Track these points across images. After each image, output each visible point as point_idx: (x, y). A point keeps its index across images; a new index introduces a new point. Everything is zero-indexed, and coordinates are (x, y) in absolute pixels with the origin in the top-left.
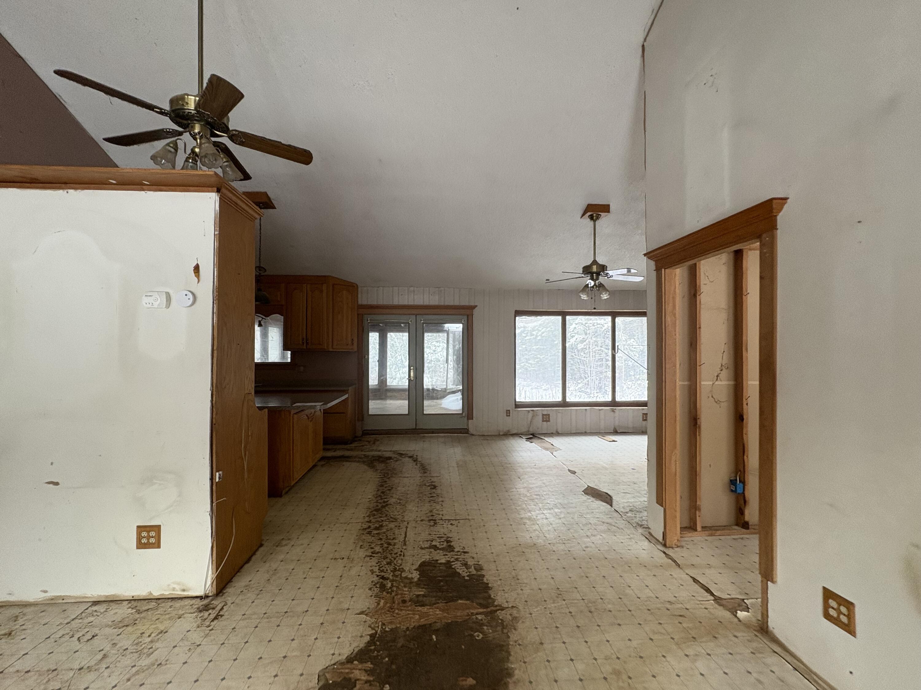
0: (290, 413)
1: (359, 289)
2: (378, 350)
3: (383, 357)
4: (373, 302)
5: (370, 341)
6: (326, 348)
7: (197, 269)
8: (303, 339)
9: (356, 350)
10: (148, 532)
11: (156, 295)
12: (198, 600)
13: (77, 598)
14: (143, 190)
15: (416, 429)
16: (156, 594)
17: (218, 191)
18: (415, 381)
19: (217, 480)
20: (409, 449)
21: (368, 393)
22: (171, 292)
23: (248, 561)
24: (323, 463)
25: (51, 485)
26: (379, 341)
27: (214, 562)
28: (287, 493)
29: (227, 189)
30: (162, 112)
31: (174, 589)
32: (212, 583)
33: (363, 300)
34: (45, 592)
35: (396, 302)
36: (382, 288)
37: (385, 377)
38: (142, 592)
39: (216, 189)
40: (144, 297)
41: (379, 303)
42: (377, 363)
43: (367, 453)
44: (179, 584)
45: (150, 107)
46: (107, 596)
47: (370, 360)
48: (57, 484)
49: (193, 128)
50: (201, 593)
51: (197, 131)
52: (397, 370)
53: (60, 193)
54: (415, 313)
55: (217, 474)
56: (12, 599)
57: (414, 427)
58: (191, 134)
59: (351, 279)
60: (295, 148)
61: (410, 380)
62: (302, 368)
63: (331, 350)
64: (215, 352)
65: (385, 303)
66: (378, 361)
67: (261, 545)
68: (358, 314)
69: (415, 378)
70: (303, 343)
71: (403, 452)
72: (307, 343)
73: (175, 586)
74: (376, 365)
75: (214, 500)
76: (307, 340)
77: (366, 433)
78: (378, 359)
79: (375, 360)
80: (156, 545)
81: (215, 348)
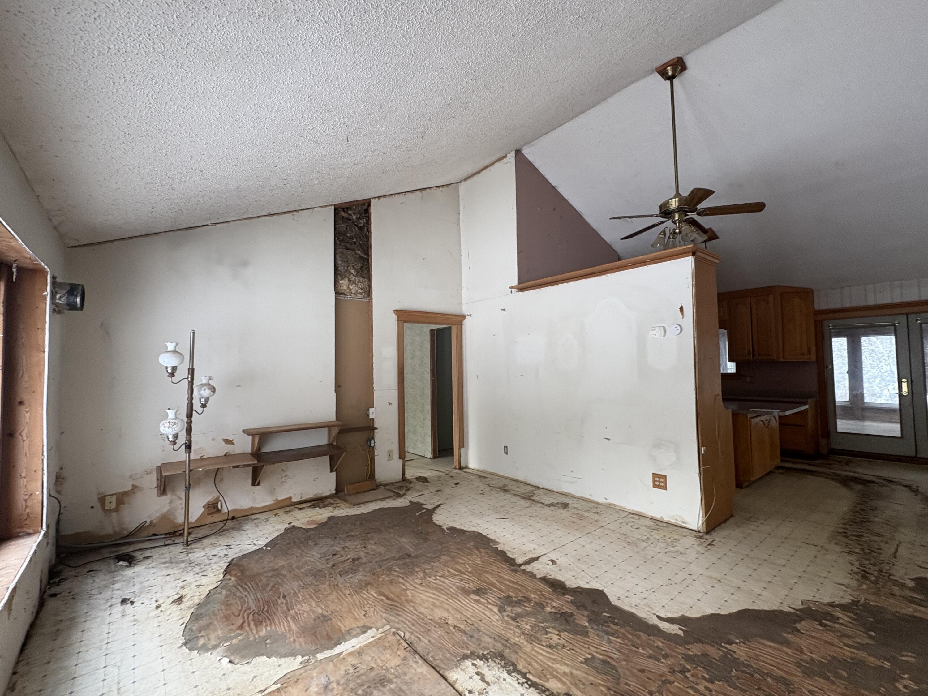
0: (747, 417)
1: (815, 293)
2: (847, 359)
3: (855, 367)
4: (836, 304)
5: (833, 347)
6: (776, 358)
7: (681, 309)
8: (749, 351)
9: (814, 358)
10: (659, 478)
11: (657, 329)
12: (694, 532)
13: (621, 507)
14: (646, 265)
15: (916, 457)
16: (666, 519)
17: (694, 254)
18: (910, 396)
19: (703, 452)
20: (903, 478)
21: (835, 411)
22: (666, 326)
23: (725, 522)
24: (780, 471)
25: (606, 440)
26: (848, 346)
27: (704, 509)
28: (747, 487)
29: (700, 252)
30: (657, 216)
31: (676, 520)
32: (703, 524)
33: (821, 304)
34: (606, 499)
35: (871, 302)
36: (848, 288)
37: (860, 391)
38: (658, 516)
39: (691, 254)
40: (650, 331)
41: (844, 306)
42: (847, 375)
43: (839, 472)
44: (680, 517)
45: (652, 216)
46: (637, 512)
47: (836, 372)
48: (609, 440)
49: (674, 217)
50: (696, 528)
51: (676, 218)
52: (884, 384)
53: (604, 277)
54: (907, 312)
55: (703, 448)
56: (592, 498)
57: (914, 455)
58: (672, 221)
59: (803, 285)
60: (750, 204)
61: (901, 396)
62: (748, 379)
63: (782, 360)
64: (697, 364)
65: (854, 304)
66: (848, 372)
67: (732, 516)
68: (815, 321)
69: (910, 393)
70: (749, 354)
71: (893, 480)
72: (754, 355)
73: (677, 518)
74: (843, 378)
75: (701, 466)
76: (753, 351)
77: (834, 452)
78: (847, 370)
79: (843, 371)
80: (664, 488)
81: (697, 361)
